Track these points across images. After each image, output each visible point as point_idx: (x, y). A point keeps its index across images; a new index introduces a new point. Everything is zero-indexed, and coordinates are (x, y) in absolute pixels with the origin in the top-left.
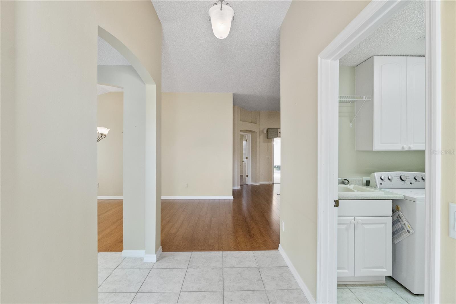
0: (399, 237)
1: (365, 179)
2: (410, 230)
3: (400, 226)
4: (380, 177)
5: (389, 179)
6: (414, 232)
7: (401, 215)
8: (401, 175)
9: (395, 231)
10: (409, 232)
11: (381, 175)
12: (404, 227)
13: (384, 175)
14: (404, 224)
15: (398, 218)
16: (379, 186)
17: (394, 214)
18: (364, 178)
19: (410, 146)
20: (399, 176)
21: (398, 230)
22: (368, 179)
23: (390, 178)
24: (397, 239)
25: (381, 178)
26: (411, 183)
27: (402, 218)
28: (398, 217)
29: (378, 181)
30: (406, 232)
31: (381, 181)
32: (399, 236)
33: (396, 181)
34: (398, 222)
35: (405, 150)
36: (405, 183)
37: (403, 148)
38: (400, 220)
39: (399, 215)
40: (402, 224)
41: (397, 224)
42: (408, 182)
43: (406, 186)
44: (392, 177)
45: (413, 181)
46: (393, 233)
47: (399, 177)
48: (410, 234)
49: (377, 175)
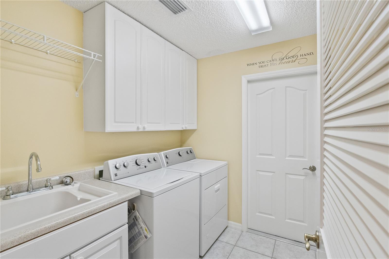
0: (135, 246)
1: (98, 169)
2: (148, 235)
3: (137, 231)
4: (114, 166)
5: (124, 166)
6: (151, 235)
7: (137, 217)
8: (136, 159)
9: (131, 238)
10: (146, 237)
11: (116, 162)
12: (141, 232)
13: (119, 161)
14: (141, 228)
15: (134, 220)
16: (113, 177)
17: (131, 214)
18: (95, 167)
19: (144, 126)
20: (135, 160)
21: (134, 236)
22: (101, 168)
23: (125, 164)
24: (133, 248)
25: (116, 167)
26: (145, 167)
27: (139, 220)
28: (135, 218)
29: (113, 171)
30: (143, 237)
31: (115, 171)
32: (136, 244)
33: (132, 167)
34: (135, 226)
35: (140, 131)
36: (140, 167)
37: (138, 128)
38: (137, 222)
39: (135, 217)
40: (139, 227)
41: (133, 229)
42: (142, 166)
43: (141, 171)
44: (128, 164)
45: (147, 164)
46: (129, 241)
47: (135, 162)
48: (147, 239)
49: (111, 163)
